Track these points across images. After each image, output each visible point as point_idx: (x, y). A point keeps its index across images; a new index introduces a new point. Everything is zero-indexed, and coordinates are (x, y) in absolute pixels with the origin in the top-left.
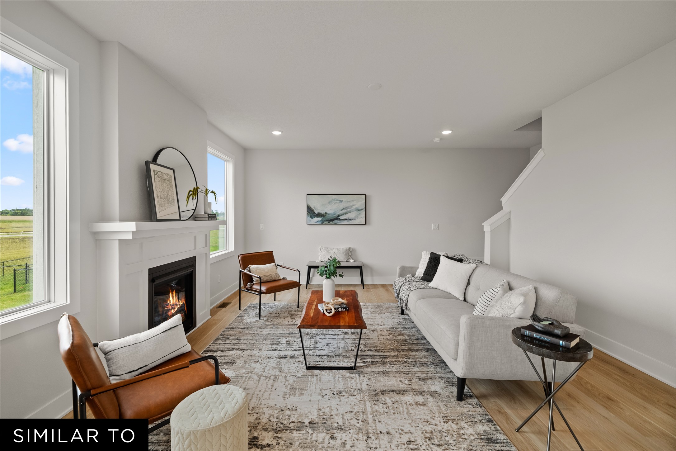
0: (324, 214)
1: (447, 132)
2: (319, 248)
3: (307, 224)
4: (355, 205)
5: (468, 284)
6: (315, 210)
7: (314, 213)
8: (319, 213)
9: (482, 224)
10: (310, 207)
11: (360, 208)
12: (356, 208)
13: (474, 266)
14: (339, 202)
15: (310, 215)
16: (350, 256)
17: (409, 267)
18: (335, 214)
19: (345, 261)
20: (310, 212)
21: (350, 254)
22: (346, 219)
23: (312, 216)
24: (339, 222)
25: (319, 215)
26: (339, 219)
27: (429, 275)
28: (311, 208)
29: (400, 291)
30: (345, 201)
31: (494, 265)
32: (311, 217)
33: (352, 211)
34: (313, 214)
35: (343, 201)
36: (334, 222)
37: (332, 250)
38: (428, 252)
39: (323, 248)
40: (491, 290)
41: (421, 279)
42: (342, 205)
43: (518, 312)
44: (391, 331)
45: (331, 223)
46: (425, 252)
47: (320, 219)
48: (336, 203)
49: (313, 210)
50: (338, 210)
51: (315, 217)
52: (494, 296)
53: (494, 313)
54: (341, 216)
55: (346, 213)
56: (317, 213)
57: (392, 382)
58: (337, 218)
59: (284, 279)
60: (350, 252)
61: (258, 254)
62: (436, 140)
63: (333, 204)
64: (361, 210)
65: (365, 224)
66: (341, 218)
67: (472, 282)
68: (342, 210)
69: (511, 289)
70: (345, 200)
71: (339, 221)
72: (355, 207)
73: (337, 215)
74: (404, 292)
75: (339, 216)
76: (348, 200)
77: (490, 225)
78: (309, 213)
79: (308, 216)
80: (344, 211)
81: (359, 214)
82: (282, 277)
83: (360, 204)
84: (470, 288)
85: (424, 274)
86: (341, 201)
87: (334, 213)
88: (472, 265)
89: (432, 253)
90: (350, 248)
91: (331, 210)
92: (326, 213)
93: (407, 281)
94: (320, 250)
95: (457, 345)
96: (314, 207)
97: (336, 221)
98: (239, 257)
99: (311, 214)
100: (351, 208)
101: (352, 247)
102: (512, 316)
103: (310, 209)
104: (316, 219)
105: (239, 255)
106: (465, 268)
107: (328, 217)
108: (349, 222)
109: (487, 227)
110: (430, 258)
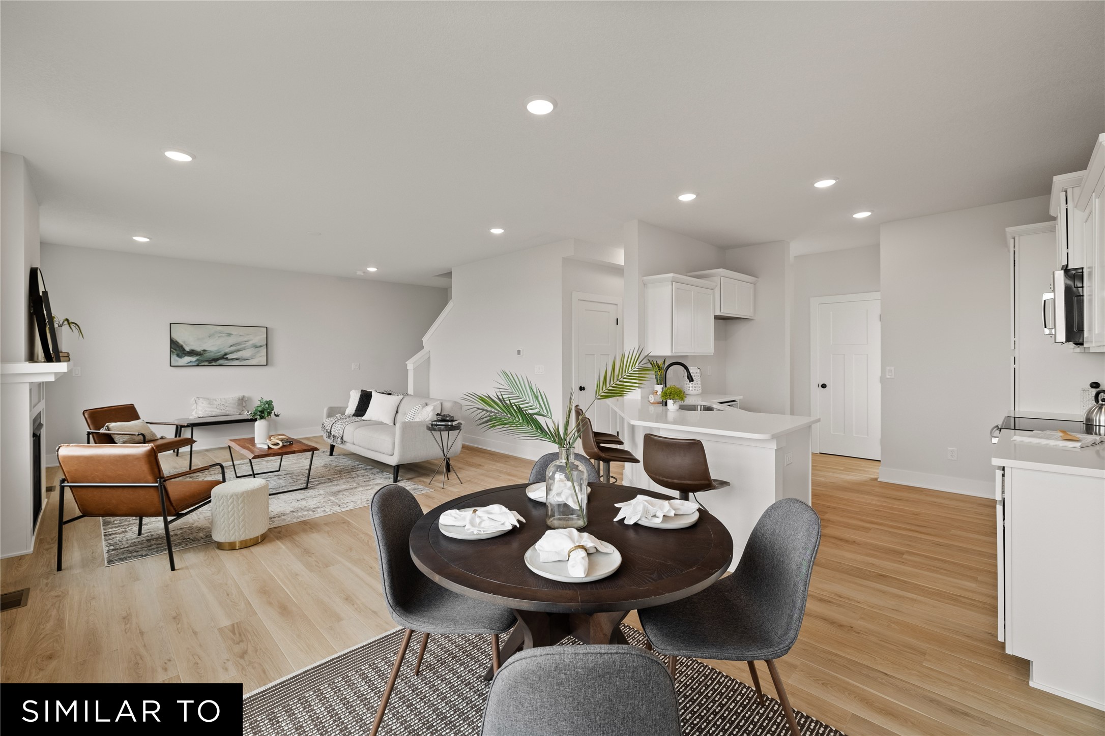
0: (200, 352)
1: (372, 270)
2: (193, 399)
3: (171, 366)
4: (251, 340)
5: (397, 412)
6: (185, 346)
7: (184, 350)
8: (193, 350)
9: (406, 363)
10: (176, 341)
11: (259, 345)
12: (253, 344)
13: (402, 397)
14: (226, 336)
15: (175, 353)
16: (244, 407)
17: (338, 407)
18: (220, 352)
19: (238, 414)
20: (177, 348)
21: (244, 405)
22: (237, 359)
23: (180, 355)
24: (226, 363)
25: (192, 353)
26: (227, 359)
27: (361, 411)
28: (178, 343)
29: (332, 430)
30: (236, 335)
31: (417, 395)
32: (178, 355)
33: (246, 347)
34: (183, 352)
35: (232, 334)
36: (217, 362)
37: (216, 401)
38: (357, 391)
39: (201, 399)
40: (415, 408)
41: (353, 415)
42: (231, 340)
43: (430, 417)
44: (325, 466)
45: (214, 364)
46: (353, 391)
47: (194, 359)
48: (221, 336)
49: (182, 346)
50: (224, 347)
51: (186, 356)
52: (417, 411)
53: (418, 419)
54: (229, 354)
55: (238, 351)
56: (188, 350)
57: (344, 487)
58: (224, 357)
59: (162, 438)
60: (244, 403)
61: (115, 409)
62: (359, 273)
63: (217, 338)
64: (261, 346)
65: (267, 365)
66: (229, 357)
67: (400, 411)
68: (231, 346)
69: (427, 405)
70: (235, 333)
71: (227, 361)
72: (251, 343)
73: (222, 353)
74: (337, 429)
75: (226, 354)
76: (241, 334)
77: (413, 363)
78: (175, 350)
79: (173, 355)
80: (233, 348)
81: (258, 352)
82: (159, 436)
83: (260, 338)
84: (399, 415)
85: (355, 411)
86: (229, 335)
87: (218, 350)
88: (399, 396)
89: (362, 391)
90: (244, 397)
91: (212, 346)
92: (204, 351)
93: (339, 418)
94: (194, 402)
95: (394, 444)
96: (184, 342)
97: (221, 362)
98: (84, 413)
99: (179, 352)
100: (245, 344)
101: (247, 395)
102: (427, 420)
103: (175, 344)
104: (187, 359)
105: (84, 411)
106: (394, 400)
107: (207, 355)
108: (242, 363)
109: (410, 365)
110: (361, 395)
